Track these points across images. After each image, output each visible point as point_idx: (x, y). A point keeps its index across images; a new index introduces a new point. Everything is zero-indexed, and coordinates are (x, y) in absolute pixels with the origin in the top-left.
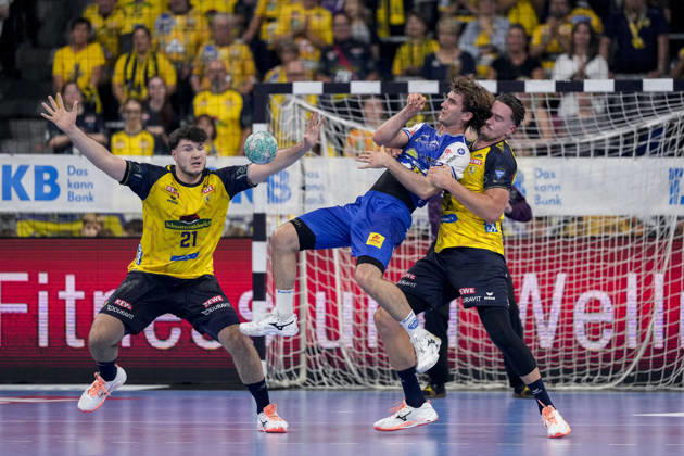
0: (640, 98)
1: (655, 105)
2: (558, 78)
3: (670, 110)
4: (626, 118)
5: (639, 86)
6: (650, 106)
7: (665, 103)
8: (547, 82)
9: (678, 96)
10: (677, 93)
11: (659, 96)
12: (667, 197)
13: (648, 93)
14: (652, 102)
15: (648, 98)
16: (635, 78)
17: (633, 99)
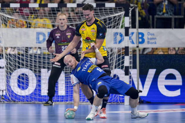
0: (105, 9)
1: (109, 12)
2: (77, 2)
3: (114, 13)
4: (100, 15)
5: (104, 5)
6: (108, 12)
7: (112, 11)
8: (74, 4)
9: (117, 9)
10: (116, 8)
11: (111, 9)
12: (113, 42)
13: (107, 8)
14: (108, 11)
15: (107, 10)
16: (103, 3)
17: (102, 9)
